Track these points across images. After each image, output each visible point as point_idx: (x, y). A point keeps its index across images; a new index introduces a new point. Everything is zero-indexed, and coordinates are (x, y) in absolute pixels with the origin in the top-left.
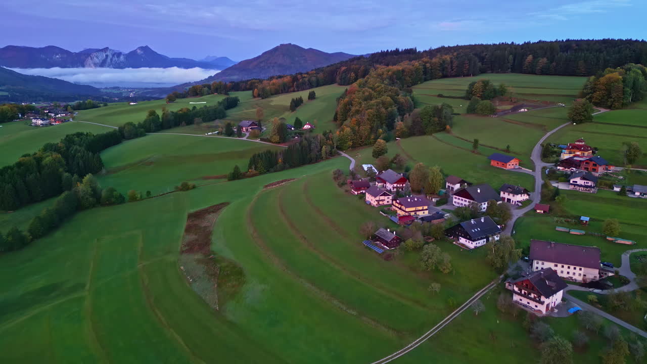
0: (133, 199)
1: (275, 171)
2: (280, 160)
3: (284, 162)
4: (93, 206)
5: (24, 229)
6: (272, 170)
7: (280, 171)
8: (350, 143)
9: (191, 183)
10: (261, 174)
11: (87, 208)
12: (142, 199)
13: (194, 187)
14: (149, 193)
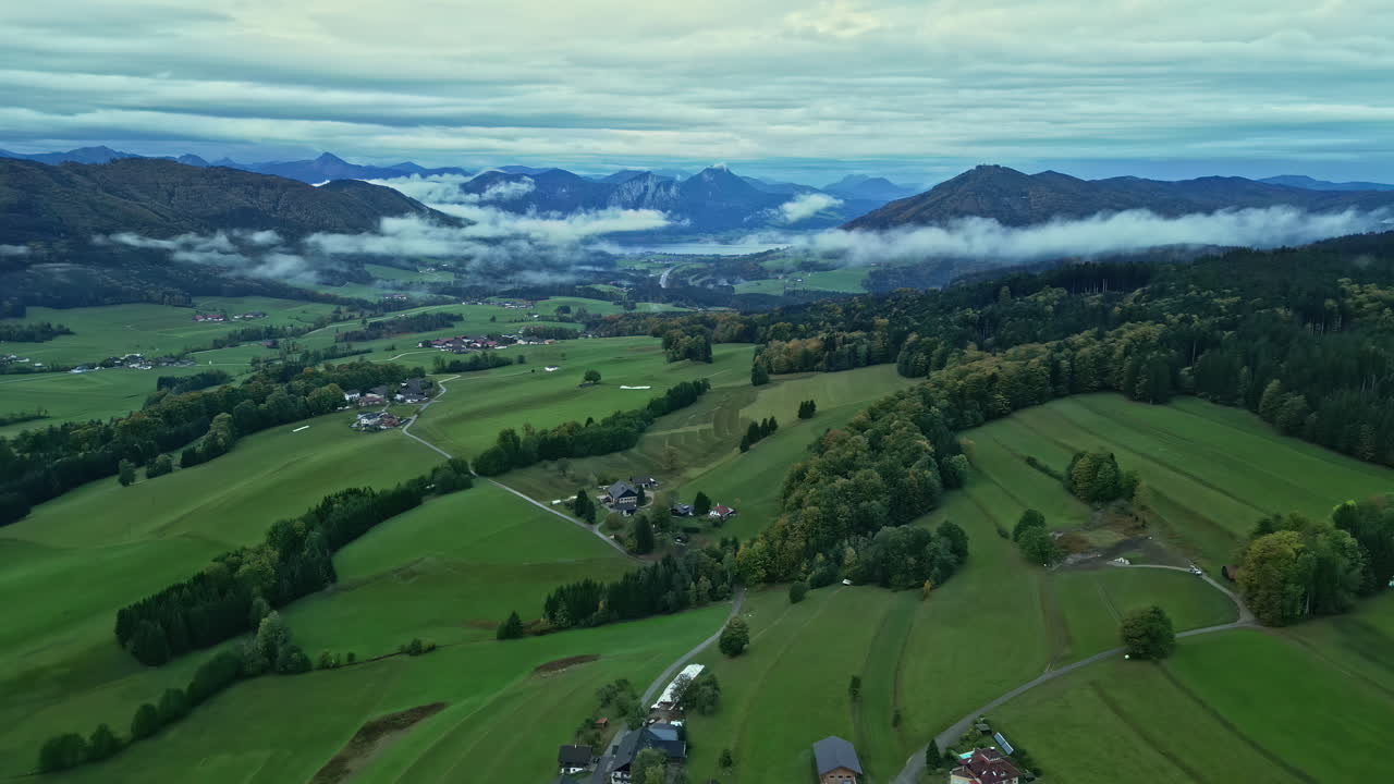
0: (325, 665)
1: (588, 625)
2: (601, 605)
3: (611, 606)
4: (263, 671)
5: (121, 728)
6: (582, 622)
7: (595, 626)
8: (762, 573)
9: (426, 642)
10: (560, 628)
11: (253, 676)
12: (337, 666)
13: (432, 648)
14: (351, 657)
